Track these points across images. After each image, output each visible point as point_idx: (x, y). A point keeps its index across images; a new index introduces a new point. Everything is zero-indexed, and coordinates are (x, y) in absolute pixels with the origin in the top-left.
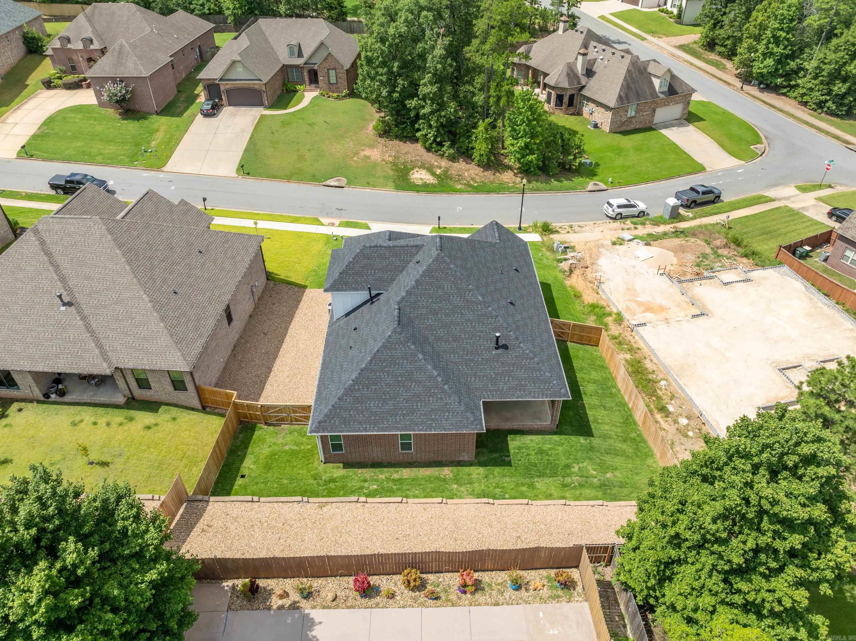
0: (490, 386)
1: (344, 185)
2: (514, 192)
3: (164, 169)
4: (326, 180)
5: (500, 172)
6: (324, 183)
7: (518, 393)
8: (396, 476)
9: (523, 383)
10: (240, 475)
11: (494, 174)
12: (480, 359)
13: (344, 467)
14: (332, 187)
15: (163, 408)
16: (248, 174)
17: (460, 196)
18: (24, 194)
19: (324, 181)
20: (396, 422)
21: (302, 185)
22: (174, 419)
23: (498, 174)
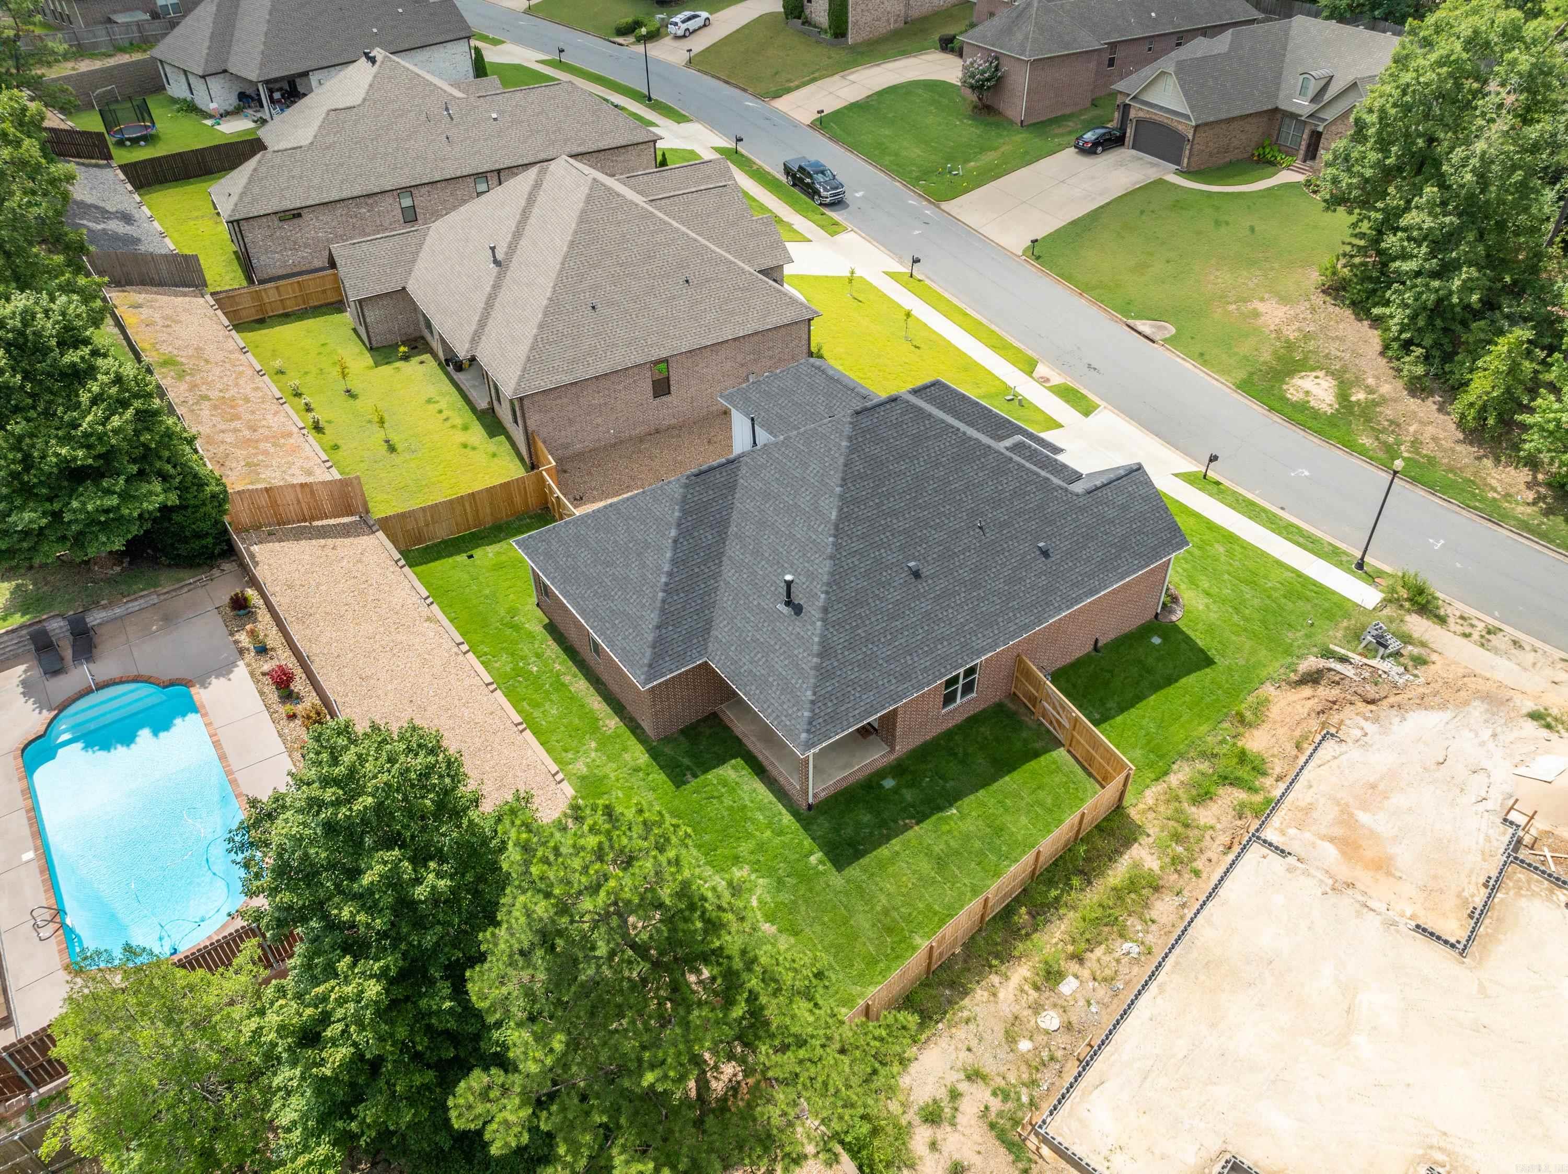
0: (733, 648)
1: (1157, 338)
2: (1475, 508)
3: (944, 206)
4: (1138, 317)
5: (1497, 461)
6: (1130, 322)
7: (753, 688)
8: (567, 679)
9: (771, 679)
10: (469, 553)
11: (1479, 458)
12: (755, 603)
13: (545, 627)
14: (1140, 333)
15: (502, 438)
16: (1038, 258)
17: (1346, 457)
18: (755, 167)
19: (1133, 318)
20: (583, 597)
21: (1095, 308)
22: (494, 455)
23: (1488, 463)
